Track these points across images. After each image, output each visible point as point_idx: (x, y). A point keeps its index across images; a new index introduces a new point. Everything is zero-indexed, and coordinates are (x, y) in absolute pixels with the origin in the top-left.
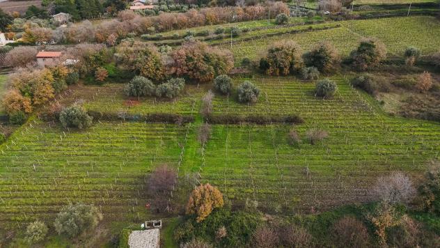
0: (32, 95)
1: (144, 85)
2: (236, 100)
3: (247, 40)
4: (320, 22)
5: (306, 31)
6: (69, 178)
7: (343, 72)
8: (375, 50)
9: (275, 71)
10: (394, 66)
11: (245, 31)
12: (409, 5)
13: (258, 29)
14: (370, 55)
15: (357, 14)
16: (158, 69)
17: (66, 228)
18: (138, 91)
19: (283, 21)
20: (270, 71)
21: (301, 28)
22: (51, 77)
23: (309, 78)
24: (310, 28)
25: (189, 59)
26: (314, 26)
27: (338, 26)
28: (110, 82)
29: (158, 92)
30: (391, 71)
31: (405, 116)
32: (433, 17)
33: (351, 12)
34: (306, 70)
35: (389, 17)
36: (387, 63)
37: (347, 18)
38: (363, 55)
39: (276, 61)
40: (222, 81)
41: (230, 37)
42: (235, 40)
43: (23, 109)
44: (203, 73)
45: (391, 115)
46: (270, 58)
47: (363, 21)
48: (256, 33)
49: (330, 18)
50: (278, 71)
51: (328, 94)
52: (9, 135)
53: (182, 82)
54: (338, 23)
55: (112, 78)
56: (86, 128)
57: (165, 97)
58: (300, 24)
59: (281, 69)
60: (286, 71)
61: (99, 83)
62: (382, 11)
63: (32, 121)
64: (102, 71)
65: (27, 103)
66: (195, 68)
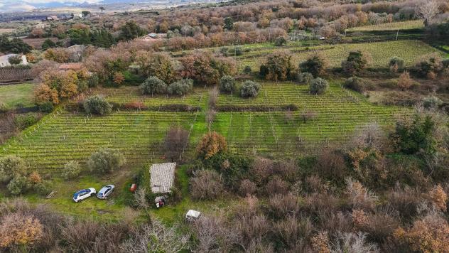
0: (59, 90)
1: (157, 83)
2: (240, 96)
3: (249, 57)
4: (316, 45)
5: (303, 51)
6: (94, 144)
7: (334, 78)
8: (362, 59)
9: (274, 77)
10: (381, 73)
11: (247, 51)
12: (397, 31)
13: (259, 49)
14: (358, 62)
15: (350, 39)
16: (169, 72)
17: (97, 163)
18: (152, 88)
19: (281, 43)
20: (269, 76)
21: (298, 49)
22: (75, 76)
23: (304, 81)
24: (307, 49)
25: (197, 64)
26: (310, 48)
27: (332, 48)
28: (126, 85)
29: (169, 89)
30: (378, 77)
31: (387, 104)
32: (419, 41)
33: (344, 37)
34: (301, 75)
35: (379, 41)
36: (375, 70)
37: (341, 42)
38: (352, 62)
39: (274, 67)
40: (226, 81)
41: (234, 55)
42: (238, 57)
43: (51, 100)
44: (210, 75)
45: (376, 104)
46: (268, 63)
47: (355, 45)
48: (258, 52)
49: (325, 42)
50: (276, 76)
51: (320, 90)
52: (39, 119)
53: (191, 82)
54: (332, 46)
55: (128, 82)
56: (106, 114)
57: (175, 93)
58: (297, 46)
59: (280, 75)
60: (284, 75)
61: (117, 86)
62: (372, 37)
63: (59, 111)
64: (119, 75)
65: (55, 95)
66: (202, 71)
